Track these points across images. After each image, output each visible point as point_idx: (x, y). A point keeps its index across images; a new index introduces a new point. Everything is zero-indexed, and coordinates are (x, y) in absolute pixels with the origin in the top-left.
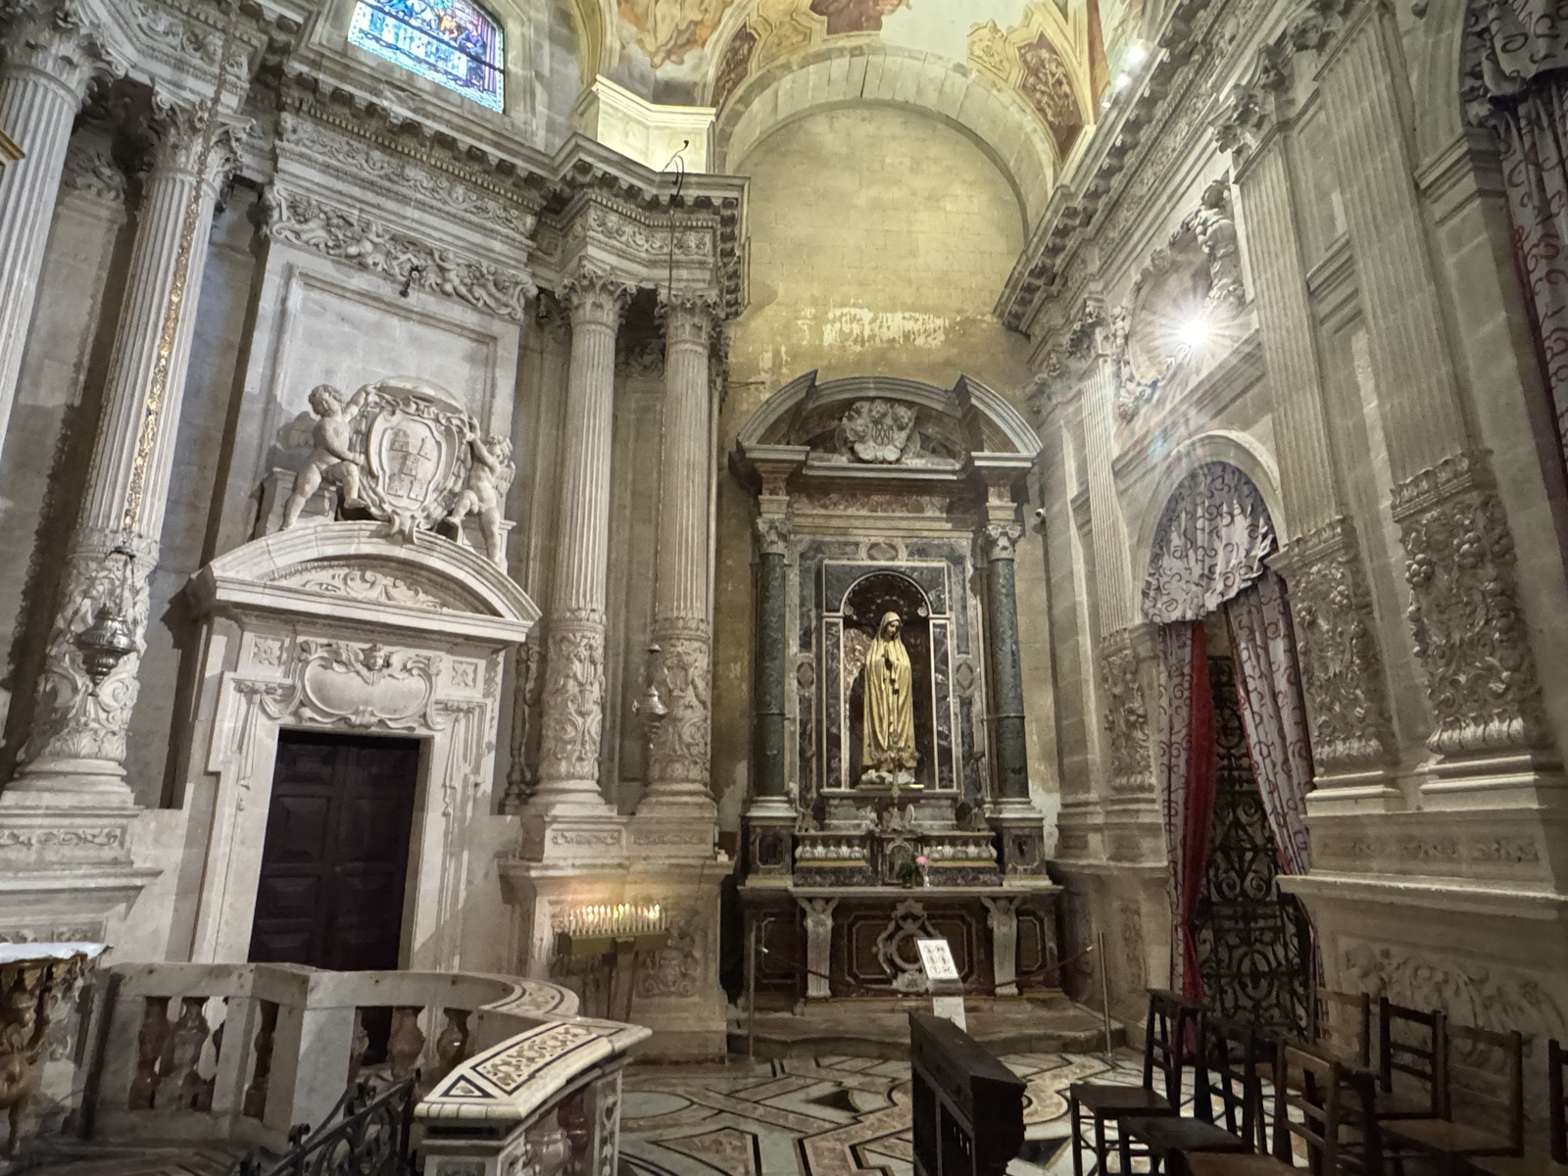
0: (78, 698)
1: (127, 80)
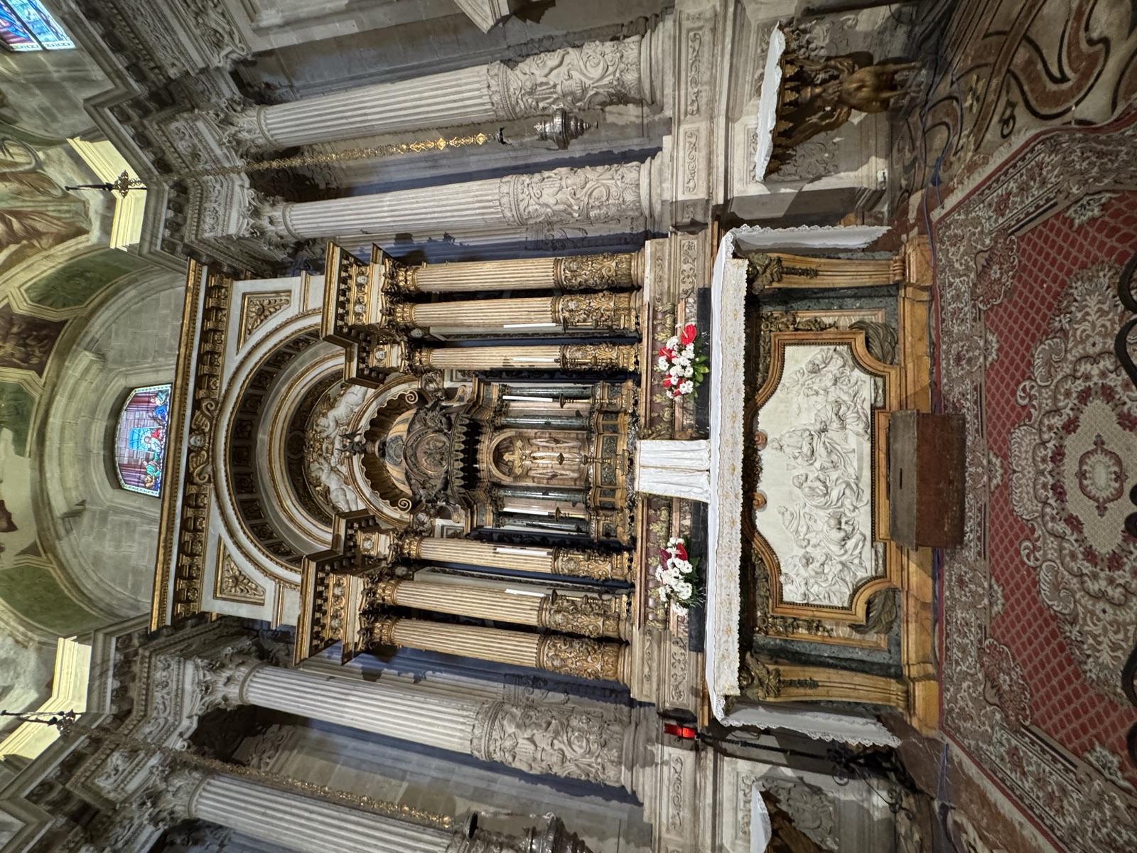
0: (601, 91)
1: (253, 186)
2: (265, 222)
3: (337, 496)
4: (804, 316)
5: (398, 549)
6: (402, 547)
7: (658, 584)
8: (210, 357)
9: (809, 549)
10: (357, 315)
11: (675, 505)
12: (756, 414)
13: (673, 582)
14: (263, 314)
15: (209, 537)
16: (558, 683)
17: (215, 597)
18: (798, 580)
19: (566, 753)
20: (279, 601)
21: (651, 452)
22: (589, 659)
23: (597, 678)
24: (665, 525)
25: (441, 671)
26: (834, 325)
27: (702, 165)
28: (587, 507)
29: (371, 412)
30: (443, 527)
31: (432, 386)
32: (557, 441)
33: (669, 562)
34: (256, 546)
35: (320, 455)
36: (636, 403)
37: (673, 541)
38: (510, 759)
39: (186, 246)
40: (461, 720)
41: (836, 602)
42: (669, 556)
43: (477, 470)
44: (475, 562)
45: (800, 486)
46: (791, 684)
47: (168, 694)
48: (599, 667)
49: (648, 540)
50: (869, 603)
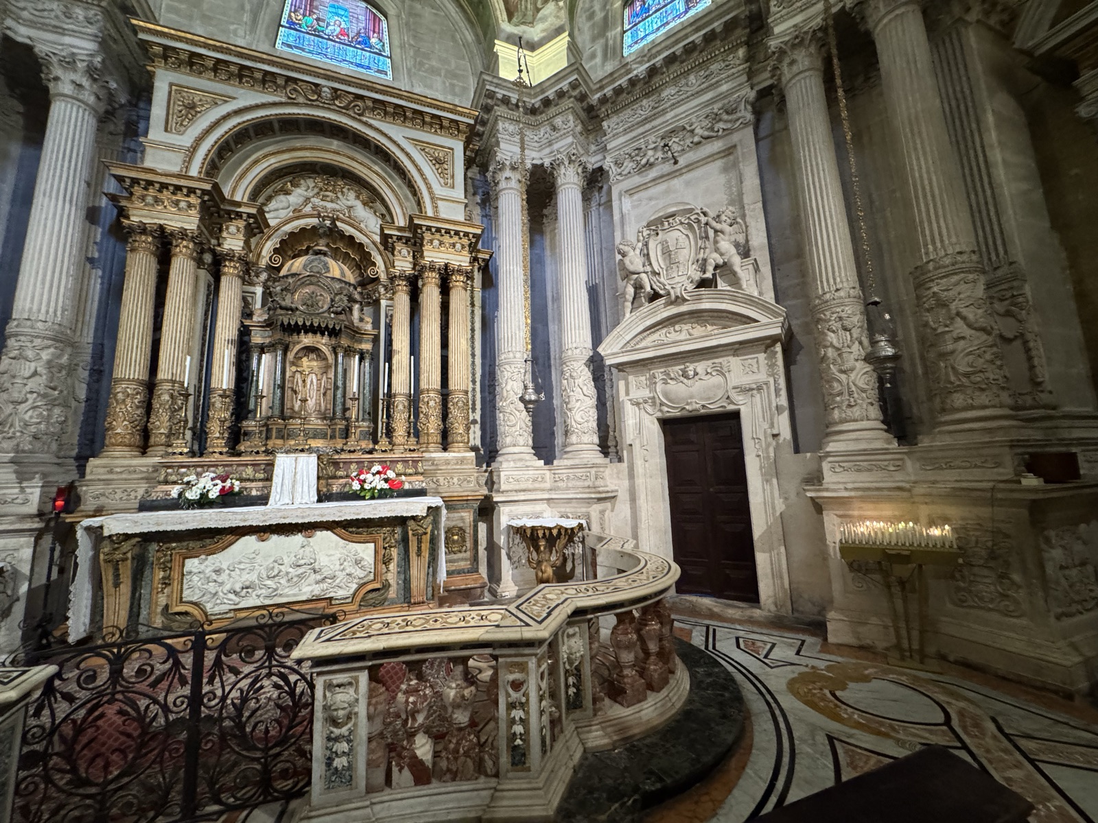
1: (535, 167)
2: (508, 173)
3: (282, 201)
4: (394, 552)
5: (230, 256)
6: (231, 260)
7: (199, 475)
8: (400, 114)
9: (227, 572)
10: (431, 242)
11: (267, 483)
12: (327, 529)
13: (201, 485)
14: (438, 162)
15: (234, 89)
16: (98, 392)
17: (171, 85)
18: (203, 567)
19: (23, 405)
20: (170, 147)
21: (308, 465)
22: (126, 423)
23: (108, 429)
24: (251, 477)
25: (102, 284)
26: (388, 570)
27: (523, 486)
28: (268, 418)
29: (360, 238)
30: (254, 293)
31: (382, 290)
32: (325, 394)
33: (218, 482)
34: (226, 133)
35: (321, 190)
36: (350, 451)
37: (237, 483)
38: (12, 355)
39: (492, 107)
40: (51, 310)
41: (185, 593)
42: (224, 481)
43: (299, 333)
44: (219, 324)
45: (275, 561)
46: (117, 569)
47: (57, 17)
48: (119, 431)
49: (239, 465)
50: (186, 613)
